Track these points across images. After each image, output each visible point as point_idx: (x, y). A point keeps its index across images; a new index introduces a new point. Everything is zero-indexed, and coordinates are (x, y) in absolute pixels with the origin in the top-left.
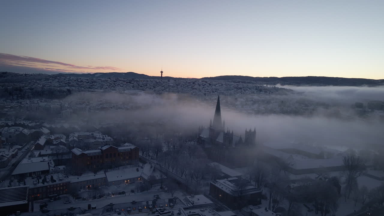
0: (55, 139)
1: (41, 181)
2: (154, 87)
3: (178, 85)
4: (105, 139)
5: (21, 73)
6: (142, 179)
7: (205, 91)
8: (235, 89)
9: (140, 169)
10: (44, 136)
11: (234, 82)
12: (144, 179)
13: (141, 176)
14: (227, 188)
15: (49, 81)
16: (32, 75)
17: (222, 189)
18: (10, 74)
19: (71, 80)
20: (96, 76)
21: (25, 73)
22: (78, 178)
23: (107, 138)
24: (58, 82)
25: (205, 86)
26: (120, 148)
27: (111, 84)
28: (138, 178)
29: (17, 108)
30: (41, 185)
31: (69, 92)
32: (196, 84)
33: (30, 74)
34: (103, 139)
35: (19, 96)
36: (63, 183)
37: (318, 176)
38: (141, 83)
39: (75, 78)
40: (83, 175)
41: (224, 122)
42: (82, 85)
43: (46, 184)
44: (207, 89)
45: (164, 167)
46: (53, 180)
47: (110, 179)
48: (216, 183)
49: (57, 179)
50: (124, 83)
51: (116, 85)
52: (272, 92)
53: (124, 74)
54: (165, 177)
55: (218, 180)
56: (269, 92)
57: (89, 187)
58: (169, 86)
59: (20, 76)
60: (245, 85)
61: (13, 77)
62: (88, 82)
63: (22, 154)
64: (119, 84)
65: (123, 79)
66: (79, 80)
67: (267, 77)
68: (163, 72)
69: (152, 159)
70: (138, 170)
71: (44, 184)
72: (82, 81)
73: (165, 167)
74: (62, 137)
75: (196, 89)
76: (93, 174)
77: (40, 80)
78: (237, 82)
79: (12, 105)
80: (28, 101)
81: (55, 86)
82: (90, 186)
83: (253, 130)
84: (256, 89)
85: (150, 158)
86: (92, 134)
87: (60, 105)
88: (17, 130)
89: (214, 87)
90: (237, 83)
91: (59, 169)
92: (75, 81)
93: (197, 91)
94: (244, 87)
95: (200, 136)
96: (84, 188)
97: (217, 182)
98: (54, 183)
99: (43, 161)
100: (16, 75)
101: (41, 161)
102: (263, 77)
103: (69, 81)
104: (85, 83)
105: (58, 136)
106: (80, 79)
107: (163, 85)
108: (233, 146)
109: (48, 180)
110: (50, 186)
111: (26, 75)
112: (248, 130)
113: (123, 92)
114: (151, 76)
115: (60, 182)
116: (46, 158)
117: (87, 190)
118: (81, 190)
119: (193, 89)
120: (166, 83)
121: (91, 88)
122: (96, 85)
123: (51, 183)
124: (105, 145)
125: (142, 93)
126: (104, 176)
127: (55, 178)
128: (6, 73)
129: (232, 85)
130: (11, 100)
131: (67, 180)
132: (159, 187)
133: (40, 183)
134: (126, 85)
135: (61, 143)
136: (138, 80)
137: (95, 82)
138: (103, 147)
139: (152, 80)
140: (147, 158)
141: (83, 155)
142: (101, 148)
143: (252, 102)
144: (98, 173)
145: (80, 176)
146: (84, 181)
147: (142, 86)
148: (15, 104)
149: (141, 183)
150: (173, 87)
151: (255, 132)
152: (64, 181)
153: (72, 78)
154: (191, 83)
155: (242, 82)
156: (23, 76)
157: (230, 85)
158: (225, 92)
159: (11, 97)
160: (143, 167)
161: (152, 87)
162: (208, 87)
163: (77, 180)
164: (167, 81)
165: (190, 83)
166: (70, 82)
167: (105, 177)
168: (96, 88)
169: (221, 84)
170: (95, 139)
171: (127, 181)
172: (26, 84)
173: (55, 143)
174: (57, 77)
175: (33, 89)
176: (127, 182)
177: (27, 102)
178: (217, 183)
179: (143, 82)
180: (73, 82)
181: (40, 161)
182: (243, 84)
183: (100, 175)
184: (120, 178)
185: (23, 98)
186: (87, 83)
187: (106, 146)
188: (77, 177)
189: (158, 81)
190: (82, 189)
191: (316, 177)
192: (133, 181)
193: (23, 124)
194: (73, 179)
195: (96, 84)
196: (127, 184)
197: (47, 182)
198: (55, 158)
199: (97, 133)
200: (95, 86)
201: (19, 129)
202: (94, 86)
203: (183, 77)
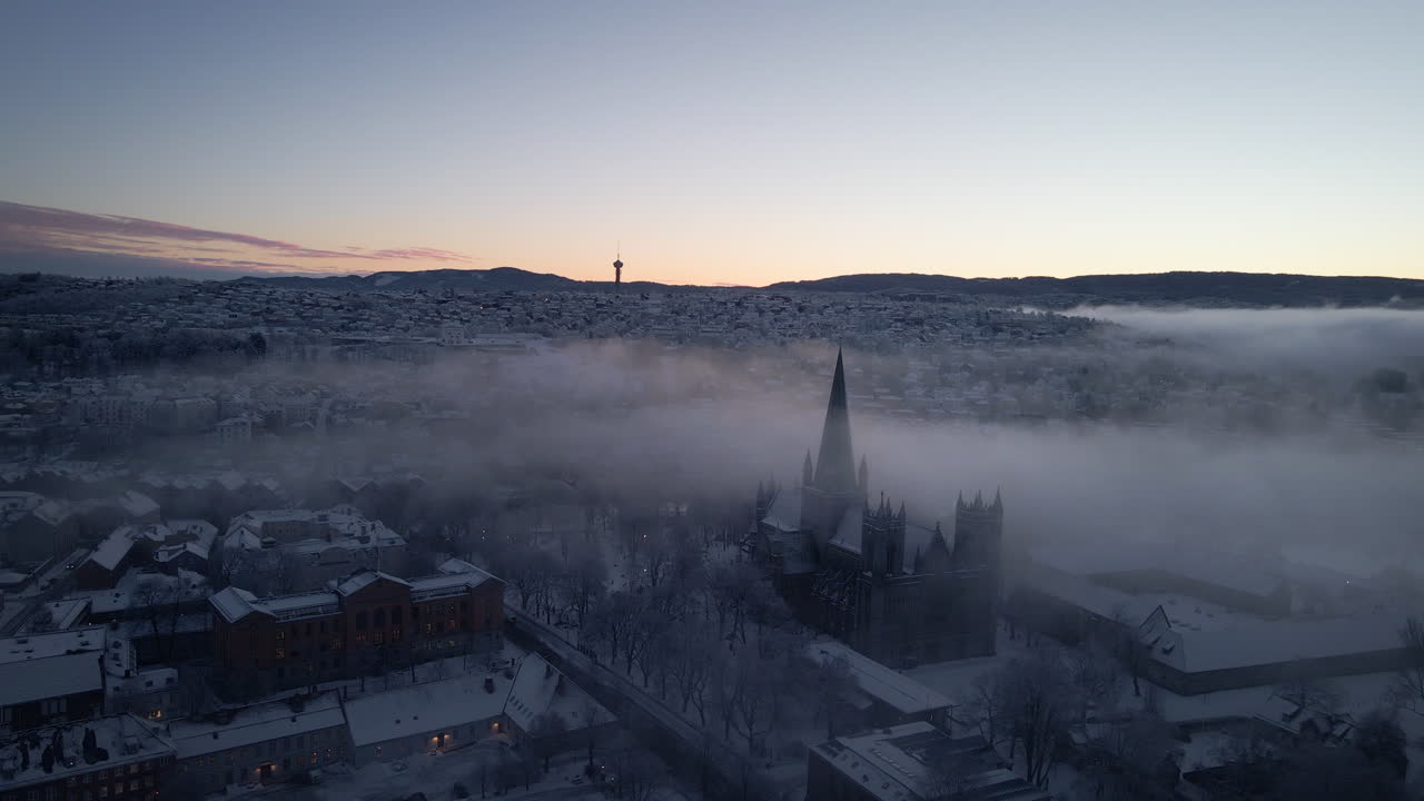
0: (169, 541)
1: (35, 755)
2: (589, 322)
3: (678, 313)
4: (369, 538)
5: (91, 276)
6: (509, 727)
7: (785, 335)
8: (899, 324)
9: (498, 679)
10: (128, 529)
11: (895, 298)
12: (518, 728)
13: (504, 714)
14: (890, 780)
15: (195, 306)
16: (131, 284)
17: (865, 785)
18: (52, 281)
19: (276, 300)
20: (378, 283)
21: (106, 279)
22: (215, 736)
23: (382, 534)
24: (228, 307)
25: (783, 313)
26: (419, 585)
27: (427, 315)
28: (489, 722)
29: (52, 410)
30: (35, 775)
31: (258, 346)
32: (747, 308)
33: (127, 279)
34: (364, 539)
35: (66, 362)
36: (141, 764)
37: (1295, 708)
38: (538, 308)
39: (291, 293)
40: (240, 721)
41: (864, 464)
42: (316, 317)
43: (59, 771)
44: (790, 326)
45: (608, 662)
46: (92, 751)
47: (361, 736)
48: (835, 755)
49: (113, 744)
50: (474, 308)
51: (443, 318)
52: (1040, 334)
53: (480, 276)
54: (611, 718)
55: (843, 740)
56: (1028, 334)
57: (266, 771)
58: (644, 315)
59: (89, 287)
60: (935, 308)
61: (61, 291)
62: (341, 307)
63: (21, 607)
64: (454, 313)
65: (470, 294)
66: (307, 301)
67: (1016, 279)
68: (621, 265)
69: (561, 623)
70: (489, 687)
71: (49, 770)
72: (318, 305)
73: (613, 662)
74: (196, 532)
75: (745, 325)
76: (288, 713)
77: (161, 301)
78: (902, 299)
79: (30, 400)
80: (97, 385)
81: (213, 326)
82: (273, 767)
83: (988, 500)
84: (979, 324)
85: (553, 620)
86: (324, 518)
87: (214, 399)
88: (14, 505)
89: (815, 317)
90: (905, 303)
91: (150, 684)
92: (293, 302)
93: (751, 333)
94: (931, 317)
95: (764, 521)
96: (245, 776)
97: (841, 747)
98: (101, 765)
99: (79, 652)
100: (75, 284)
101: (69, 652)
102: (998, 276)
103: (268, 302)
104: (329, 312)
105: (183, 525)
106: (311, 295)
107: (624, 312)
108: (905, 570)
109: (68, 752)
110: (80, 778)
111: (110, 283)
112: (969, 500)
113: (464, 342)
114: (580, 282)
115: (128, 759)
116: (96, 637)
117: (260, 786)
118: (229, 788)
119: (737, 327)
120: (634, 304)
121: (349, 330)
122: (370, 315)
123: (83, 767)
124: (354, 574)
125: (541, 345)
126: (336, 719)
127: (104, 739)
128: (34, 278)
129: (886, 308)
130: (32, 381)
131: (161, 748)
132: (581, 766)
133: (31, 767)
134: (480, 317)
135: (189, 561)
136: (529, 294)
137: (366, 306)
138: (346, 580)
139: (580, 294)
140: (542, 620)
141: (254, 619)
142: (339, 584)
143: (967, 374)
144: (308, 709)
145: (226, 724)
146: (244, 748)
147: (541, 320)
148: (44, 397)
149: (502, 743)
150: (660, 319)
151: (997, 508)
152: (144, 754)
153: (280, 291)
154: (729, 305)
155: (923, 299)
156: (100, 289)
157: (880, 310)
158: (859, 337)
159: (35, 369)
160: (516, 670)
161: (578, 322)
162: (794, 316)
163: (209, 745)
164: (638, 296)
165: (725, 303)
166: (273, 307)
167: (343, 722)
168: (367, 330)
169: (843, 308)
170: (329, 539)
171: (441, 736)
172: (106, 317)
173: (163, 557)
174: (225, 290)
175: (118, 336)
176: (441, 743)
177: (93, 390)
178: (842, 754)
179: (548, 302)
180: (284, 309)
181: (64, 651)
182: (927, 304)
183: (320, 716)
184: (408, 729)
185: (80, 369)
186: (336, 309)
187: (357, 579)
188: (212, 728)
189: (603, 297)
190: (235, 785)
191: (1285, 715)
192: (466, 737)
193: (59, 474)
194: (193, 741)
195: (368, 312)
196: (439, 753)
197: (64, 761)
198: (145, 629)
199: (343, 513)
200: (365, 320)
201: (24, 499)
202: (359, 323)
203: (698, 284)
